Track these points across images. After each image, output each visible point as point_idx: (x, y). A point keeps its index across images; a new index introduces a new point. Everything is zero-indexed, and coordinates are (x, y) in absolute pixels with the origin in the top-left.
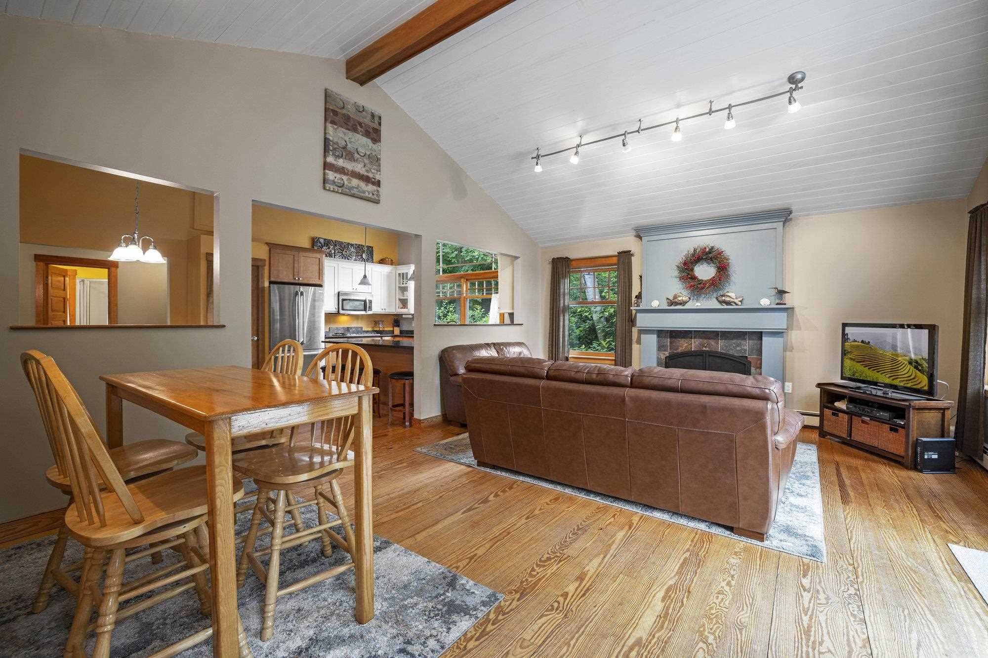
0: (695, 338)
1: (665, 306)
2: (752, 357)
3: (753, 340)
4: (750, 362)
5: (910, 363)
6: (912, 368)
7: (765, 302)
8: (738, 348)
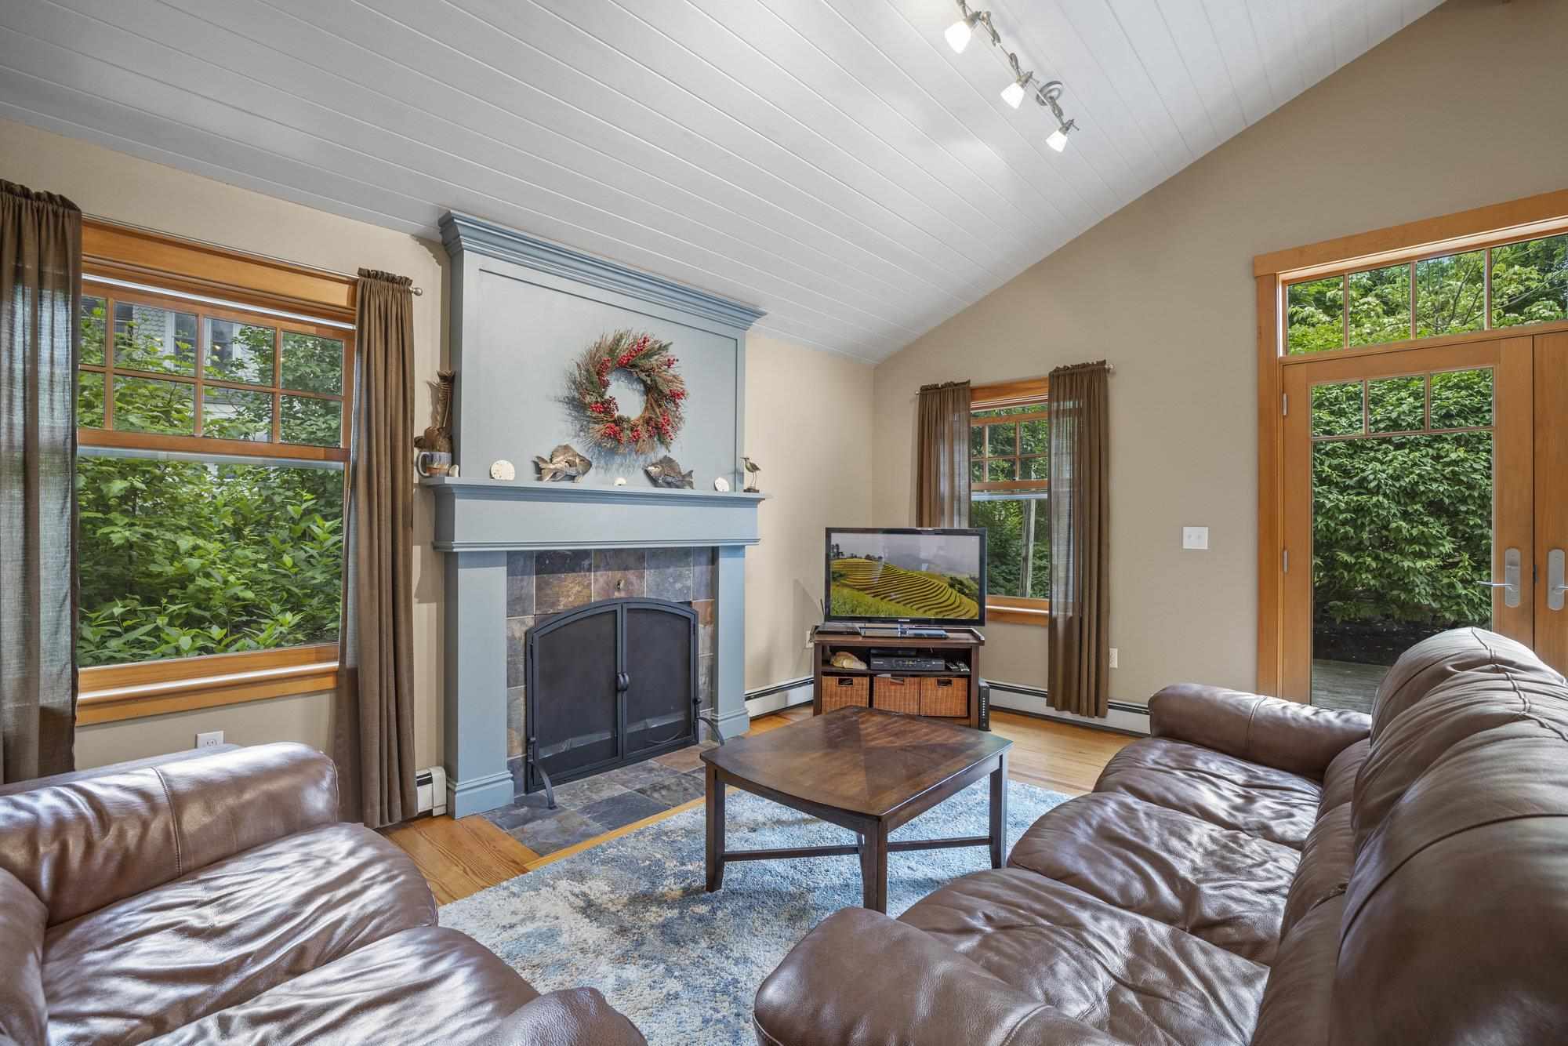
0: (597, 568)
1: (529, 481)
2: (700, 603)
3: (700, 564)
4: (696, 615)
5: (952, 586)
6: (955, 592)
7: (724, 486)
8: (678, 586)
